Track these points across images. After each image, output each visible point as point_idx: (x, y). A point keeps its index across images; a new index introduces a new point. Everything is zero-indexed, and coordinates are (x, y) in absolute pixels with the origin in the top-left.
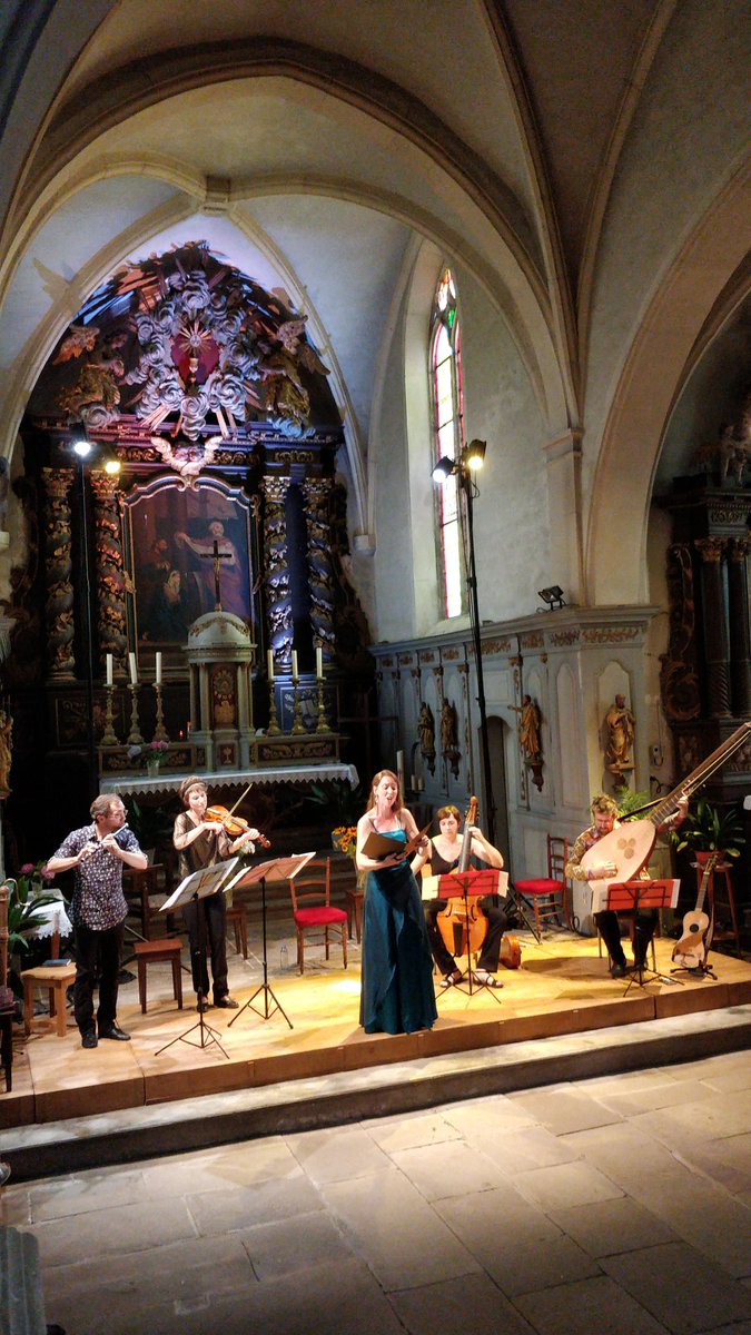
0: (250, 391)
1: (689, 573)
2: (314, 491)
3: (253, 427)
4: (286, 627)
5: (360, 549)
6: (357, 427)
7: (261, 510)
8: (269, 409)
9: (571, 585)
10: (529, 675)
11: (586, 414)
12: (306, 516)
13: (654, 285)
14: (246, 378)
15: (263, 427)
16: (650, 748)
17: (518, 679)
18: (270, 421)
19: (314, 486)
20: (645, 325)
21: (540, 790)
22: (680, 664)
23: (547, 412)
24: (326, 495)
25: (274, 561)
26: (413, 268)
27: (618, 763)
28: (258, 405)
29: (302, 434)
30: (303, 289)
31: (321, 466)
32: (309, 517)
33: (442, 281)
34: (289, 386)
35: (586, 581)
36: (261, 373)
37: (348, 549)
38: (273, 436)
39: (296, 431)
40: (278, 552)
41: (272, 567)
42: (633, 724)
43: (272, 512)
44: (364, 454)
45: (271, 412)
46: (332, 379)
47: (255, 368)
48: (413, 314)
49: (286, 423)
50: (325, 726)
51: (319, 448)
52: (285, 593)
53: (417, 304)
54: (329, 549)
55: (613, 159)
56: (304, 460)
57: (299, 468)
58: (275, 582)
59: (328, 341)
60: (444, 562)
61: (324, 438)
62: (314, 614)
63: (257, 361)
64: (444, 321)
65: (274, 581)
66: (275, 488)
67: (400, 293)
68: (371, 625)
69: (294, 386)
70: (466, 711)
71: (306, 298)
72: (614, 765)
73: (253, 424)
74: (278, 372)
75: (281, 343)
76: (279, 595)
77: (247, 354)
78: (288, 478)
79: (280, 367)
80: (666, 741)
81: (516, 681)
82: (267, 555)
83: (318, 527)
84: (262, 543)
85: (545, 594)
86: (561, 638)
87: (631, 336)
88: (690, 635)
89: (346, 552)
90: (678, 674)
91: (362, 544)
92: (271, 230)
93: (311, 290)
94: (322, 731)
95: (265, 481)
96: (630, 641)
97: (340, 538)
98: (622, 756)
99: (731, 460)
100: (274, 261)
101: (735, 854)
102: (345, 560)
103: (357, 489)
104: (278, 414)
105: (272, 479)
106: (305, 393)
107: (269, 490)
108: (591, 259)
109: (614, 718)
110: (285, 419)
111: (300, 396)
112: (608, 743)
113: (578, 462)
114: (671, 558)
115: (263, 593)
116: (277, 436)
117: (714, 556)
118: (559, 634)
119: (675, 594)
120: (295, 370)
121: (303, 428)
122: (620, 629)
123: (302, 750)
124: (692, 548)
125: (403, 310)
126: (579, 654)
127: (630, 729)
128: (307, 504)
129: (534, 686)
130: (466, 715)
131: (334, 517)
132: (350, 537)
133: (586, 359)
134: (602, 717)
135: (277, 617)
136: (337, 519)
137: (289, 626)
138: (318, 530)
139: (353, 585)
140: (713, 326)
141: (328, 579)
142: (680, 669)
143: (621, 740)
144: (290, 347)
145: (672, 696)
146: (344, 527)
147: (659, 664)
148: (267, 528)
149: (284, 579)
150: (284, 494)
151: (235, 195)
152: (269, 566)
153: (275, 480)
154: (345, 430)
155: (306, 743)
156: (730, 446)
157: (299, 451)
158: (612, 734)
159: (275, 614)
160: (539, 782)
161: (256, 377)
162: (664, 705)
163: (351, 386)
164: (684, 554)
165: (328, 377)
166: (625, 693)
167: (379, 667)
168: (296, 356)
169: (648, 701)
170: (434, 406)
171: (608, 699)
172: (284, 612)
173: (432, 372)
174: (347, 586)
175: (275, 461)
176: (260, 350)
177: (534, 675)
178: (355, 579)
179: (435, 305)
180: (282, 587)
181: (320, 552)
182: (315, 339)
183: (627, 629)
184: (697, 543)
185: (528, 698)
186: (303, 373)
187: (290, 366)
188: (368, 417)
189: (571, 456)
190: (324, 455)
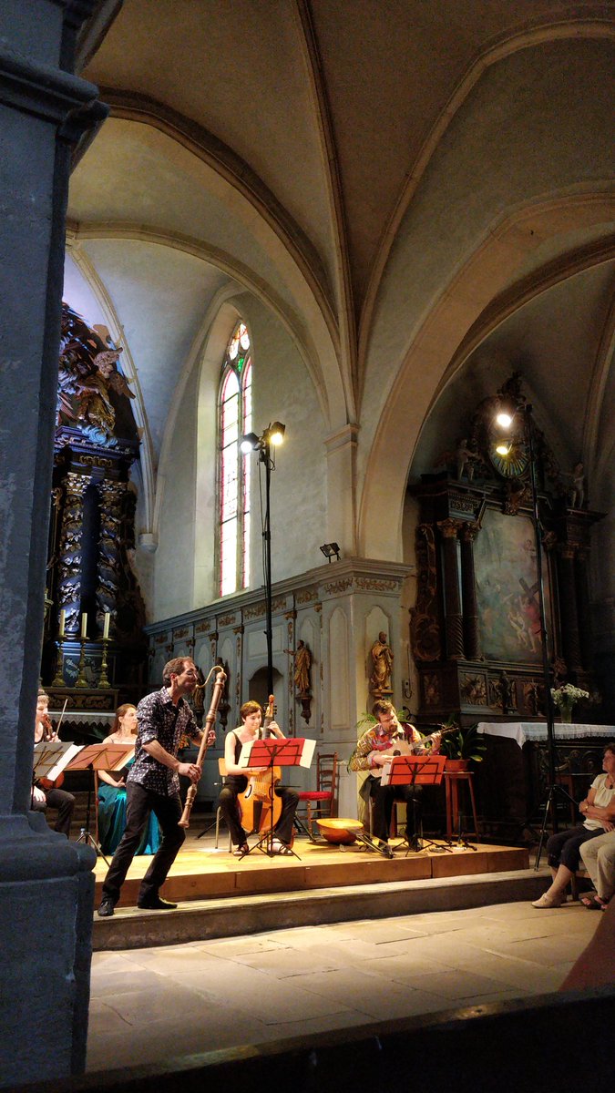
0: (66, 402)
1: (433, 547)
2: (110, 490)
3: (64, 430)
4: (74, 600)
5: (144, 544)
6: (151, 446)
7: (62, 502)
8: (81, 418)
9: (347, 544)
10: (302, 624)
11: (362, 414)
12: (102, 510)
13: (423, 316)
14: (63, 391)
15: (73, 432)
16: (403, 682)
17: (292, 630)
18: (80, 428)
19: (110, 487)
20: (416, 343)
21: (307, 722)
22: (426, 616)
23: (329, 415)
24: (120, 495)
25: (70, 543)
26: (211, 326)
27: (381, 688)
28: (71, 415)
29: (106, 442)
30: (121, 328)
31: (119, 472)
32: (103, 511)
33: (234, 338)
34: (100, 401)
35: (358, 541)
36: (77, 389)
37: (134, 543)
38: (80, 441)
39: (101, 439)
40: (74, 535)
41: (67, 547)
42: (392, 657)
43: (72, 503)
44: (155, 470)
45: (82, 420)
46: (134, 403)
47: (72, 384)
48: (209, 361)
49: (94, 430)
50: (106, 683)
51: (119, 458)
52: (77, 571)
53: (212, 353)
54: (119, 539)
55: (394, 230)
56: (103, 464)
57: (100, 471)
58: (69, 561)
59: (135, 373)
60: (221, 553)
61: (124, 451)
62: (100, 592)
63: (75, 379)
64: (234, 366)
65: (68, 559)
66: (77, 484)
67: (198, 345)
68: (148, 609)
69: (104, 402)
70: (239, 665)
71: (122, 335)
72: (377, 690)
73: (65, 429)
74: (91, 390)
75: (97, 368)
76: (71, 572)
77: (67, 372)
78: (90, 477)
79: (93, 386)
80: (414, 678)
81: (290, 633)
82: (63, 538)
83: (111, 520)
84: (59, 527)
85: (325, 549)
86: (335, 587)
87: (404, 352)
88: (433, 594)
89: (132, 546)
90: (424, 624)
91: (146, 540)
92: (102, 275)
93: (126, 330)
94: (102, 687)
95: (69, 477)
96: (390, 592)
97: (128, 534)
98: (383, 683)
99: (465, 464)
100: (102, 299)
101: (478, 759)
102: (130, 552)
103: (147, 495)
104: (88, 422)
105: (75, 475)
106: (112, 411)
107: (71, 484)
108: (371, 302)
109: (379, 650)
110: (94, 426)
111: (107, 412)
112: (372, 671)
113: (354, 450)
114: (419, 535)
115: (56, 570)
116: (84, 441)
117: (451, 533)
118: (334, 584)
119: (422, 559)
120: (106, 391)
121: (108, 437)
122: (383, 582)
123: (84, 702)
124: (435, 528)
125: (200, 358)
126: (351, 598)
127: (390, 660)
128: (103, 501)
129: (307, 632)
130: (239, 671)
131: (124, 516)
132: (136, 534)
133: (364, 373)
134: (368, 651)
135: (67, 590)
136: (127, 518)
137: (77, 600)
138: (112, 523)
139: (135, 574)
140: (459, 359)
141: (115, 564)
142: (426, 620)
143: (383, 669)
144: (104, 371)
145: (419, 641)
146: (132, 525)
147: (410, 616)
148: (66, 514)
149: (77, 558)
150: (84, 490)
151: (80, 235)
152: (64, 546)
153: (78, 477)
154: (141, 446)
155: (88, 696)
156: (465, 454)
157: (101, 457)
158: (376, 664)
159: (66, 587)
160: (307, 716)
161: (72, 392)
162: (413, 648)
163: (150, 413)
164: (429, 532)
165: (131, 400)
166: (386, 632)
167: (153, 644)
168: (108, 380)
169: (401, 644)
170: (220, 432)
171: (373, 635)
172: (74, 587)
173: (220, 407)
174: (130, 573)
175: (79, 462)
176: (78, 370)
177: (307, 623)
178: (138, 570)
179: (226, 356)
180: (74, 565)
181: (111, 541)
182: (125, 367)
183: (388, 582)
184: (439, 524)
185: (302, 642)
186: (112, 393)
187: (102, 385)
188: (161, 442)
189: (349, 445)
190: (122, 462)
